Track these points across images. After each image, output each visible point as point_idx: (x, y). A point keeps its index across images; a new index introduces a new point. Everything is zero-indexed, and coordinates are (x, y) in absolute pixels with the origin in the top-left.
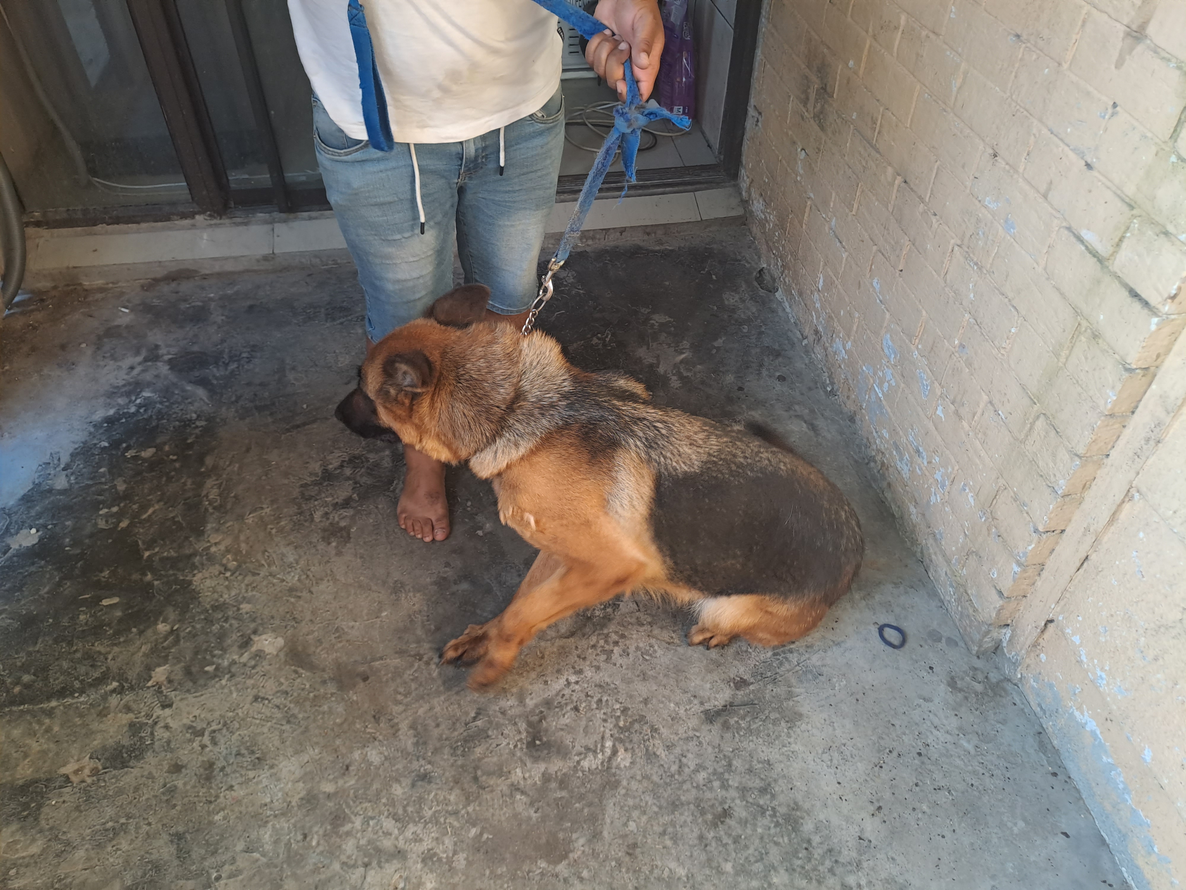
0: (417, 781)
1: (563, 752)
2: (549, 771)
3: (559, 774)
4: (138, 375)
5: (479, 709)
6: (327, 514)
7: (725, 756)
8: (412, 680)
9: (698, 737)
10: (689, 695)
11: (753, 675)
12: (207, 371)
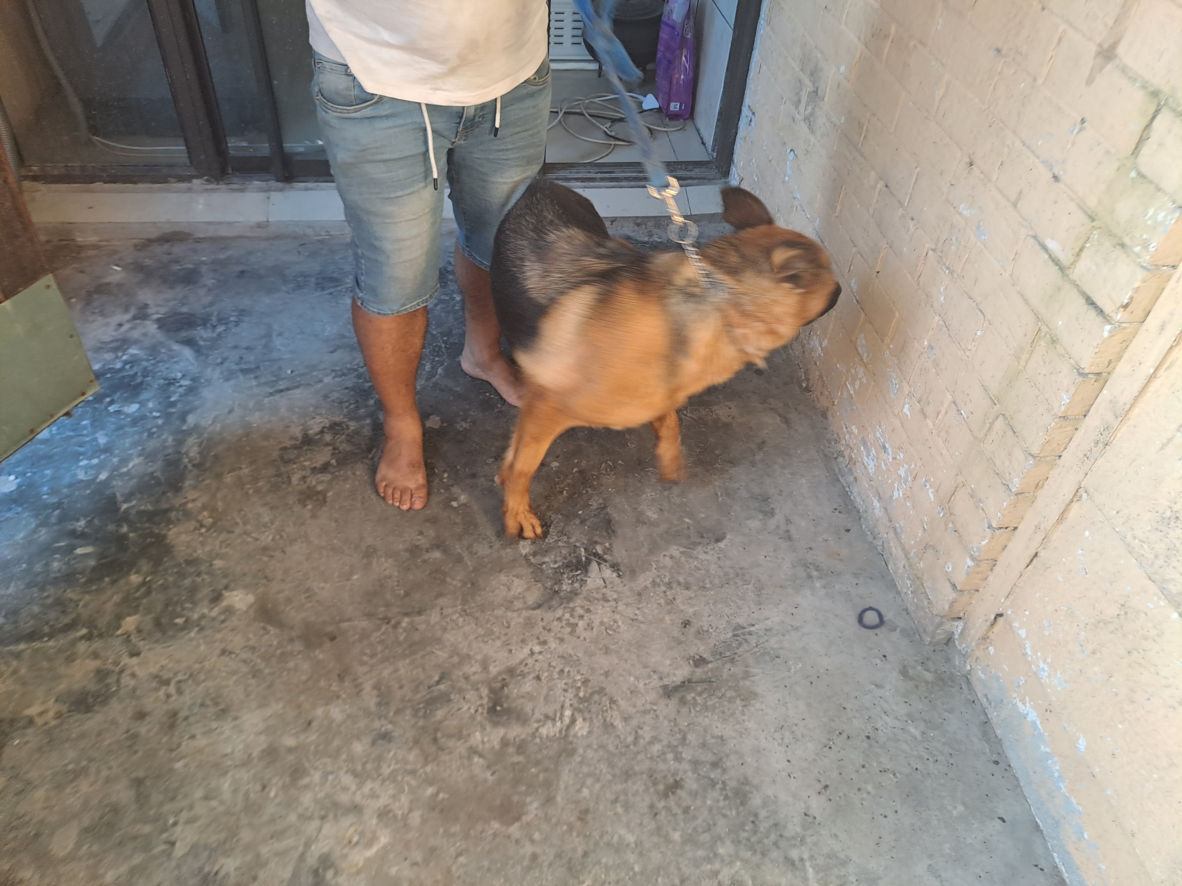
0: (377, 739)
1: (522, 718)
2: (508, 736)
3: (517, 739)
4: (127, 331)
5: (443, 673)
6: (304, 477)
7: (680, 729)
8: (379, 642)
9: (655, 711)
10: (649, 670)
11: (713, 654)
12: (195, 332)
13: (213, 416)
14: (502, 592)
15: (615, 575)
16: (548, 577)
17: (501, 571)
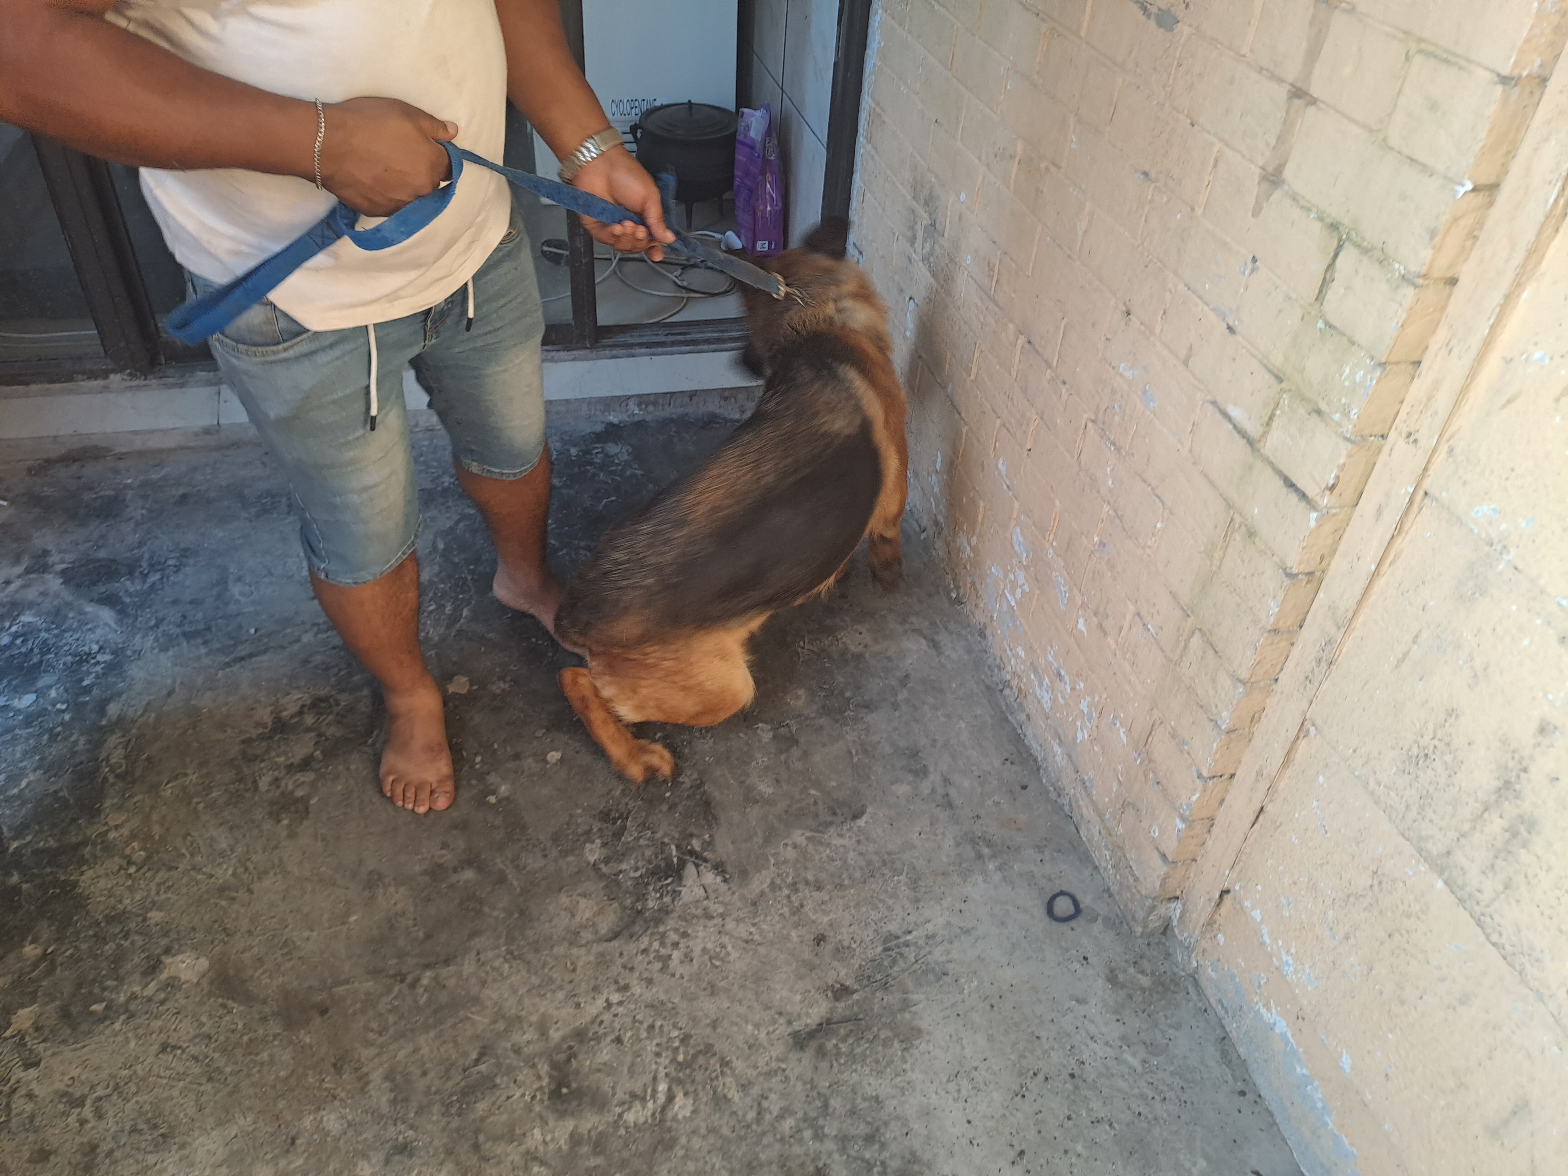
0: (394, 1154)
1: (599, 1102)
2: (580, 1130)
3: (593, 1133)
4: (17, 591)
5: (484, 1047)
6: (277, 780)
7: (819, 1093)
8: (390, 1011)
9: (784, 1070)
10: (773, 1012)
11: (858, 979)
12: (117, 585)
13: (144, 703)
14: (563, 922)
15: (719, 879)
16: (627, 892)
17: (560, 889)
